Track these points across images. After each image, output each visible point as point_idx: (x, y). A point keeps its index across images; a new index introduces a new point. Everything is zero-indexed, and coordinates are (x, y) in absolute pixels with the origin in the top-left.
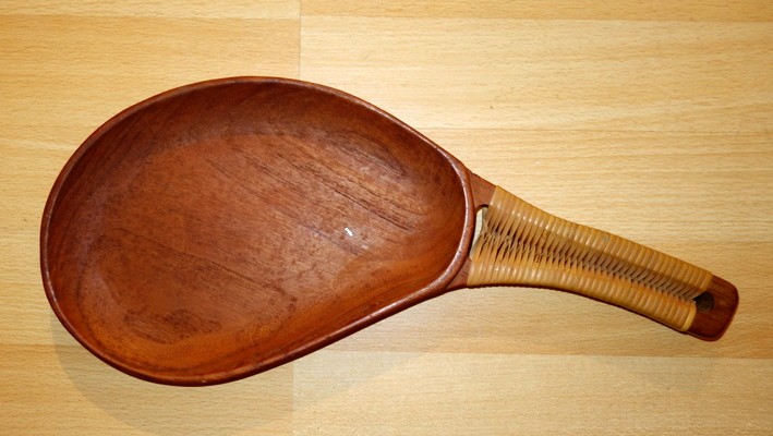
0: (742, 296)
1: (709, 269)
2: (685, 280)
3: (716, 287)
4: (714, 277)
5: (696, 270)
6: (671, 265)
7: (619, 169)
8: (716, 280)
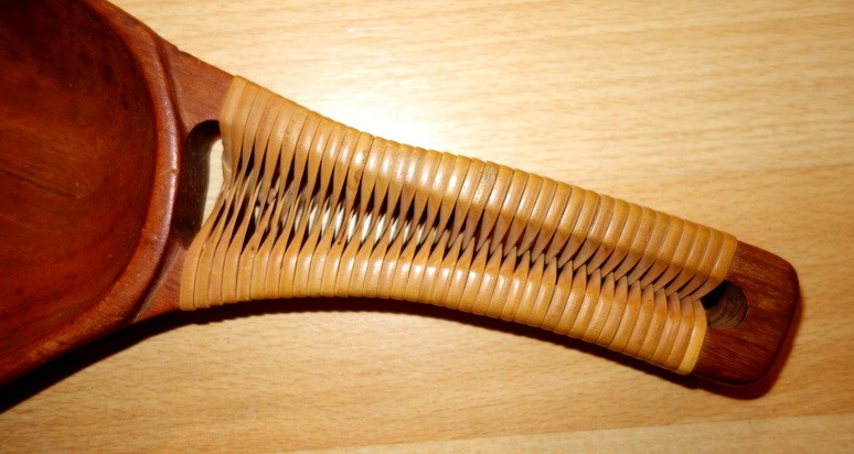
0: (806, 283)
1: (732, 231)
2: (677, 258)
3: (748, 269)
4: (742, 245)
5: (699, 235)
6: (643, 226)
7: (525, 31)
8: (747, 253)
